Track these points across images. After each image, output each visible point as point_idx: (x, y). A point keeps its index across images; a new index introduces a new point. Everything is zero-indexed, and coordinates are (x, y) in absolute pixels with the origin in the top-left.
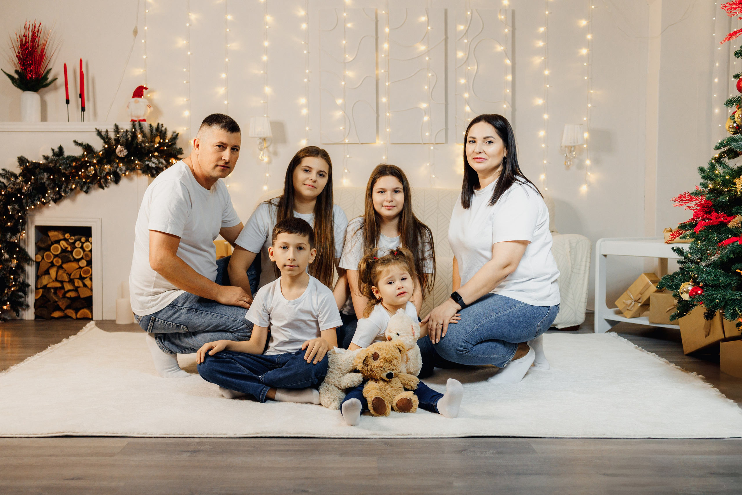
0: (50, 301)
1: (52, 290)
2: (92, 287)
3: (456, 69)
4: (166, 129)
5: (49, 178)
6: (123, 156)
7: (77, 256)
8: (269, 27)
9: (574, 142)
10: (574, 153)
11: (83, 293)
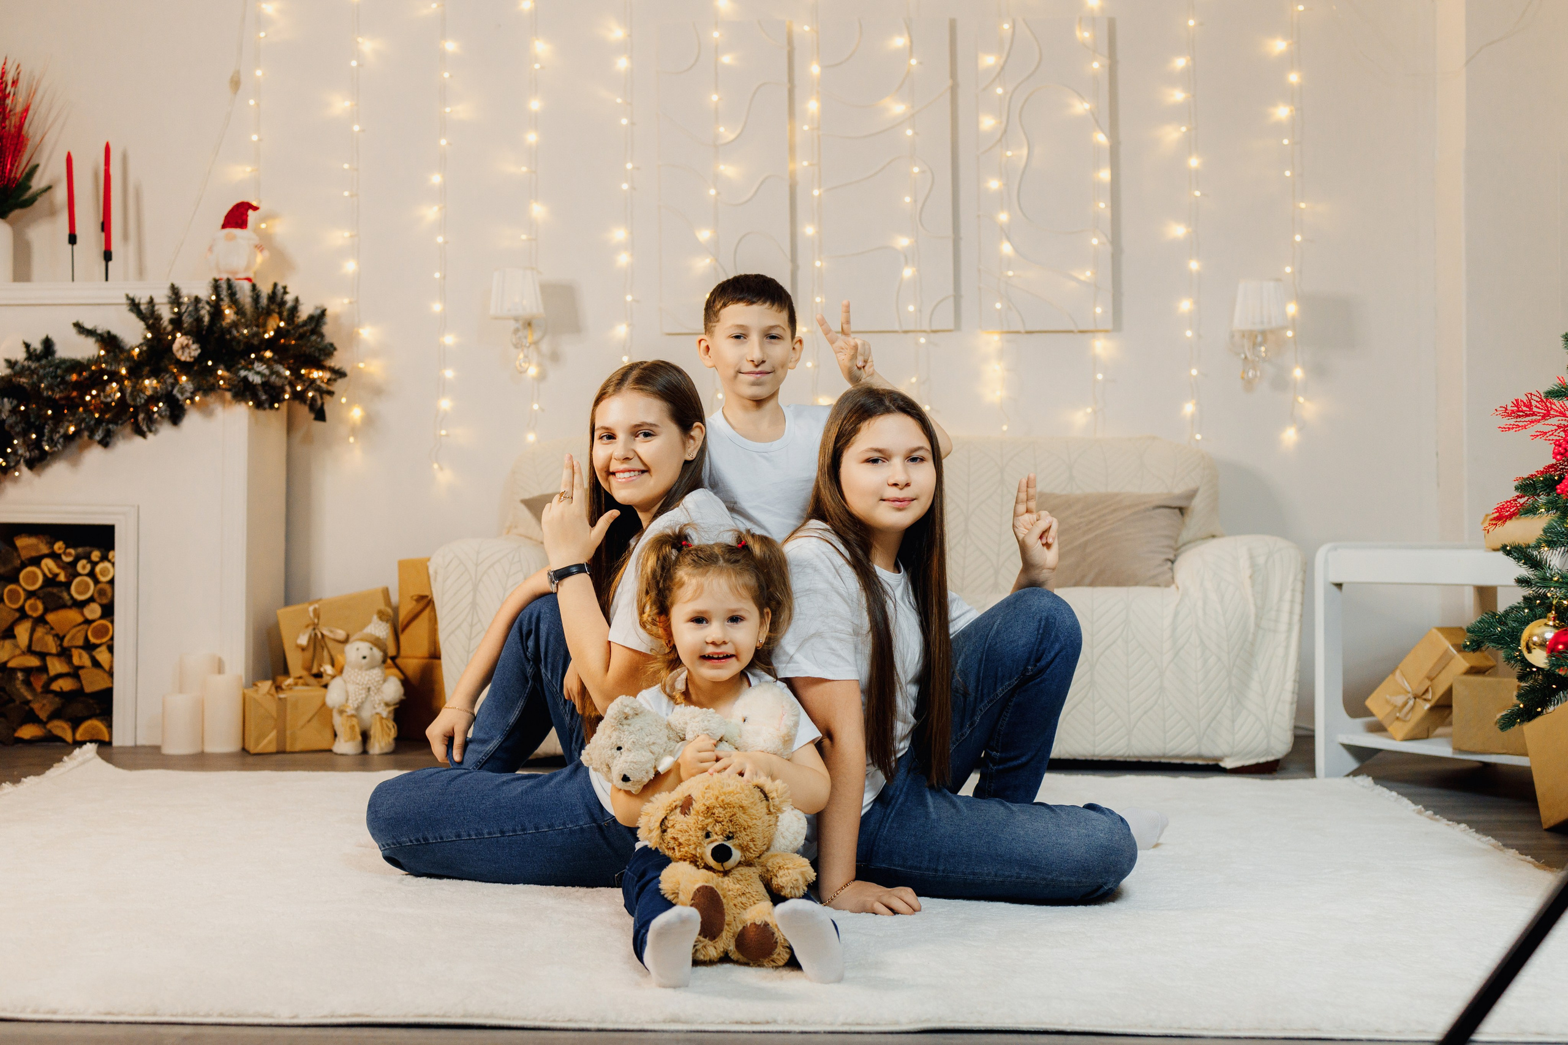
0: (14, 701)
1: (20, 675)
2: (111, 668)
3: (977, 157)
4: (297, 300)
5: (14, 411)
6: (188, 359)
7: (79, 593)
8: (542, 68)
9: (1262, 323)
10: (1263, 349)
11: (92, 683)
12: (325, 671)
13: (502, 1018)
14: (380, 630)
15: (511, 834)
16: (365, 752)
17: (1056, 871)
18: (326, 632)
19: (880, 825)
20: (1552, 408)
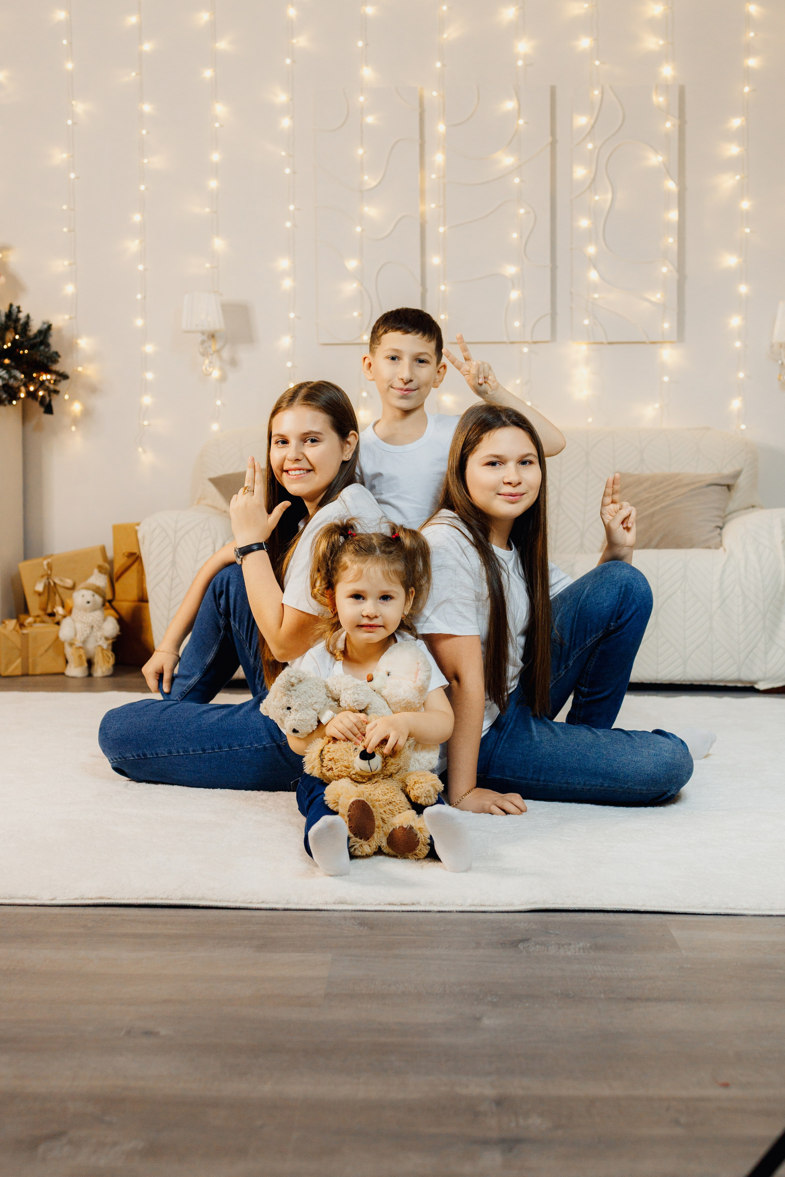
3: (571, 200)
4: (28, 317)
8: (221, 126)
12: (57, 611)
13: (211, 900)
14: (100, 580)
15: (210, 751)
16: (90, 675)
17: (631, 782)
18: (57, 581)
19: (495, 745)
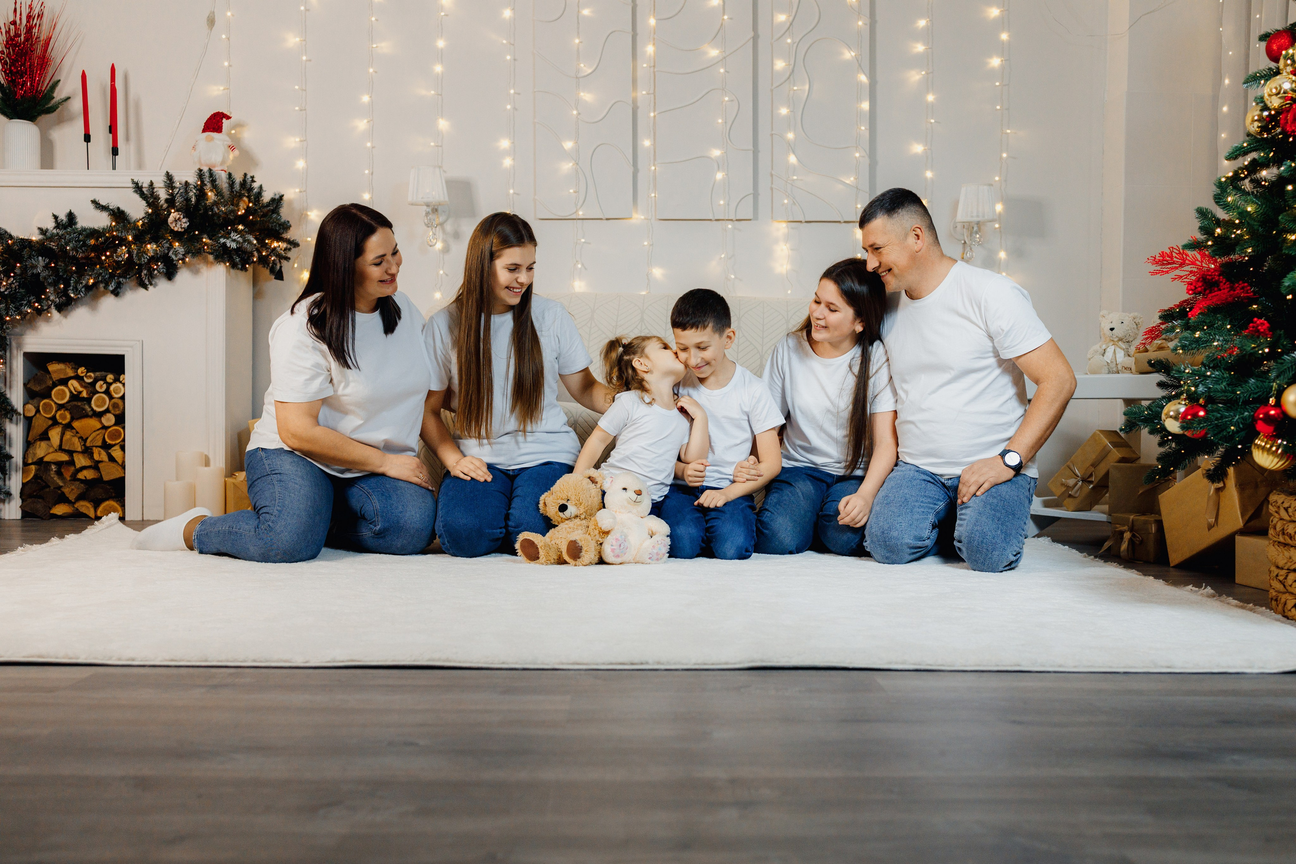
0: (49, 487)
1: (53, 467)
2: (124, 462)
3: (772, 91)
4: (261, 187)
5: (46, 267)
6: (180, 230)
7: (98, 406)
8: (446, 15)
9: (978, 216)
10: (978, 236)
11: (109, 473)
20: (1186, 259)
